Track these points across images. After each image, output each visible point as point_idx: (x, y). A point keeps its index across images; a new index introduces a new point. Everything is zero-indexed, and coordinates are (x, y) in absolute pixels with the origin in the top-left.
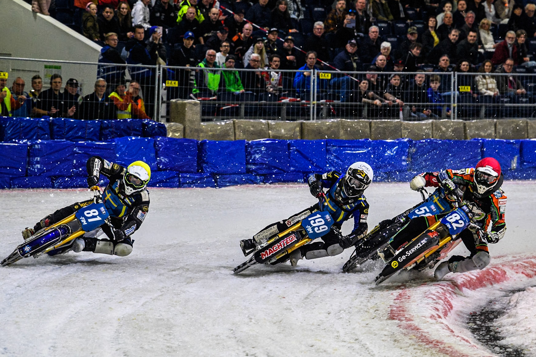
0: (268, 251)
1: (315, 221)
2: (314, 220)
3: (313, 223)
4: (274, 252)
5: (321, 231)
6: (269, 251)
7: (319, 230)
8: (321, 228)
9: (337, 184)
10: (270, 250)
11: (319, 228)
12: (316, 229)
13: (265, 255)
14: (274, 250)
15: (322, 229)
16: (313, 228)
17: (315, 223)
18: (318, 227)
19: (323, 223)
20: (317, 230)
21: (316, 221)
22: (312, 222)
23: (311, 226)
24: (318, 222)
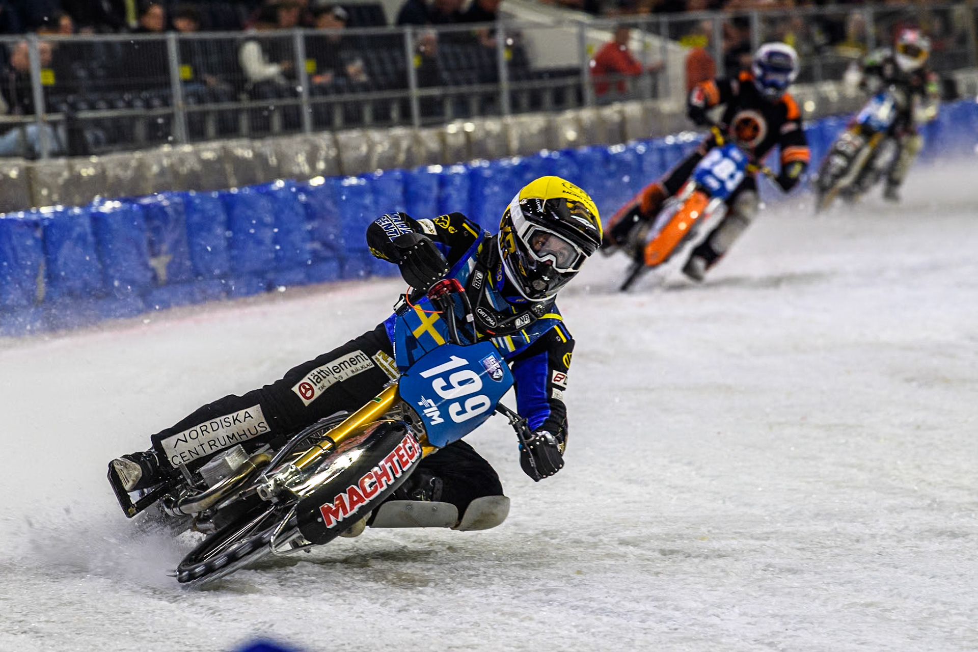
0: (345, 497)
1: (447, 380)
2: (446, 375)
3: (444, 388)
4: (367, 501)
5: (470, 414)
6: (351, 498)
7: (463, 411)
8: (469, 403)
9: (471, 262)
10: (353, 492)
11: (463, 406)
12: (454, 408)
13: (336, 514)
14: (364, 490)
15: (473, 408)
16: (443, 407)
17: (449, 387)
18: (462, 400)
19: (478, 385)
20: (458, 414)
21: (454, 379)
22: (438, 384)
23: (436, 398)
24: (461, 383)
